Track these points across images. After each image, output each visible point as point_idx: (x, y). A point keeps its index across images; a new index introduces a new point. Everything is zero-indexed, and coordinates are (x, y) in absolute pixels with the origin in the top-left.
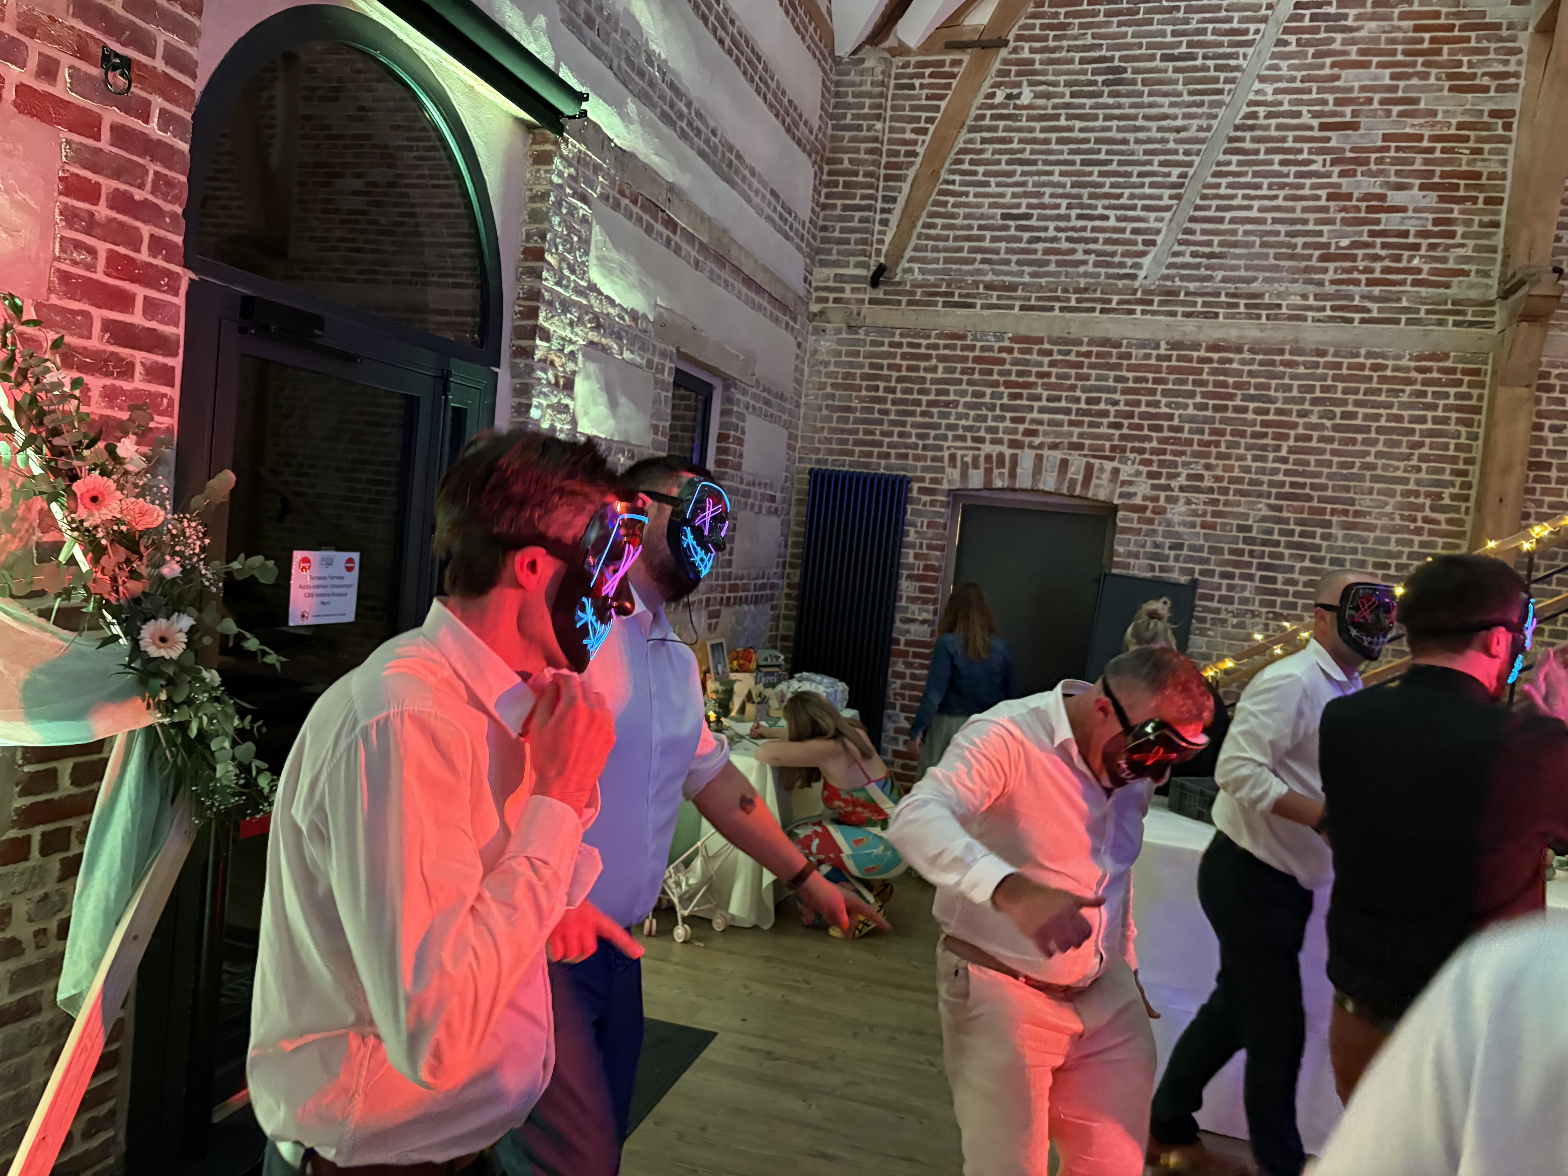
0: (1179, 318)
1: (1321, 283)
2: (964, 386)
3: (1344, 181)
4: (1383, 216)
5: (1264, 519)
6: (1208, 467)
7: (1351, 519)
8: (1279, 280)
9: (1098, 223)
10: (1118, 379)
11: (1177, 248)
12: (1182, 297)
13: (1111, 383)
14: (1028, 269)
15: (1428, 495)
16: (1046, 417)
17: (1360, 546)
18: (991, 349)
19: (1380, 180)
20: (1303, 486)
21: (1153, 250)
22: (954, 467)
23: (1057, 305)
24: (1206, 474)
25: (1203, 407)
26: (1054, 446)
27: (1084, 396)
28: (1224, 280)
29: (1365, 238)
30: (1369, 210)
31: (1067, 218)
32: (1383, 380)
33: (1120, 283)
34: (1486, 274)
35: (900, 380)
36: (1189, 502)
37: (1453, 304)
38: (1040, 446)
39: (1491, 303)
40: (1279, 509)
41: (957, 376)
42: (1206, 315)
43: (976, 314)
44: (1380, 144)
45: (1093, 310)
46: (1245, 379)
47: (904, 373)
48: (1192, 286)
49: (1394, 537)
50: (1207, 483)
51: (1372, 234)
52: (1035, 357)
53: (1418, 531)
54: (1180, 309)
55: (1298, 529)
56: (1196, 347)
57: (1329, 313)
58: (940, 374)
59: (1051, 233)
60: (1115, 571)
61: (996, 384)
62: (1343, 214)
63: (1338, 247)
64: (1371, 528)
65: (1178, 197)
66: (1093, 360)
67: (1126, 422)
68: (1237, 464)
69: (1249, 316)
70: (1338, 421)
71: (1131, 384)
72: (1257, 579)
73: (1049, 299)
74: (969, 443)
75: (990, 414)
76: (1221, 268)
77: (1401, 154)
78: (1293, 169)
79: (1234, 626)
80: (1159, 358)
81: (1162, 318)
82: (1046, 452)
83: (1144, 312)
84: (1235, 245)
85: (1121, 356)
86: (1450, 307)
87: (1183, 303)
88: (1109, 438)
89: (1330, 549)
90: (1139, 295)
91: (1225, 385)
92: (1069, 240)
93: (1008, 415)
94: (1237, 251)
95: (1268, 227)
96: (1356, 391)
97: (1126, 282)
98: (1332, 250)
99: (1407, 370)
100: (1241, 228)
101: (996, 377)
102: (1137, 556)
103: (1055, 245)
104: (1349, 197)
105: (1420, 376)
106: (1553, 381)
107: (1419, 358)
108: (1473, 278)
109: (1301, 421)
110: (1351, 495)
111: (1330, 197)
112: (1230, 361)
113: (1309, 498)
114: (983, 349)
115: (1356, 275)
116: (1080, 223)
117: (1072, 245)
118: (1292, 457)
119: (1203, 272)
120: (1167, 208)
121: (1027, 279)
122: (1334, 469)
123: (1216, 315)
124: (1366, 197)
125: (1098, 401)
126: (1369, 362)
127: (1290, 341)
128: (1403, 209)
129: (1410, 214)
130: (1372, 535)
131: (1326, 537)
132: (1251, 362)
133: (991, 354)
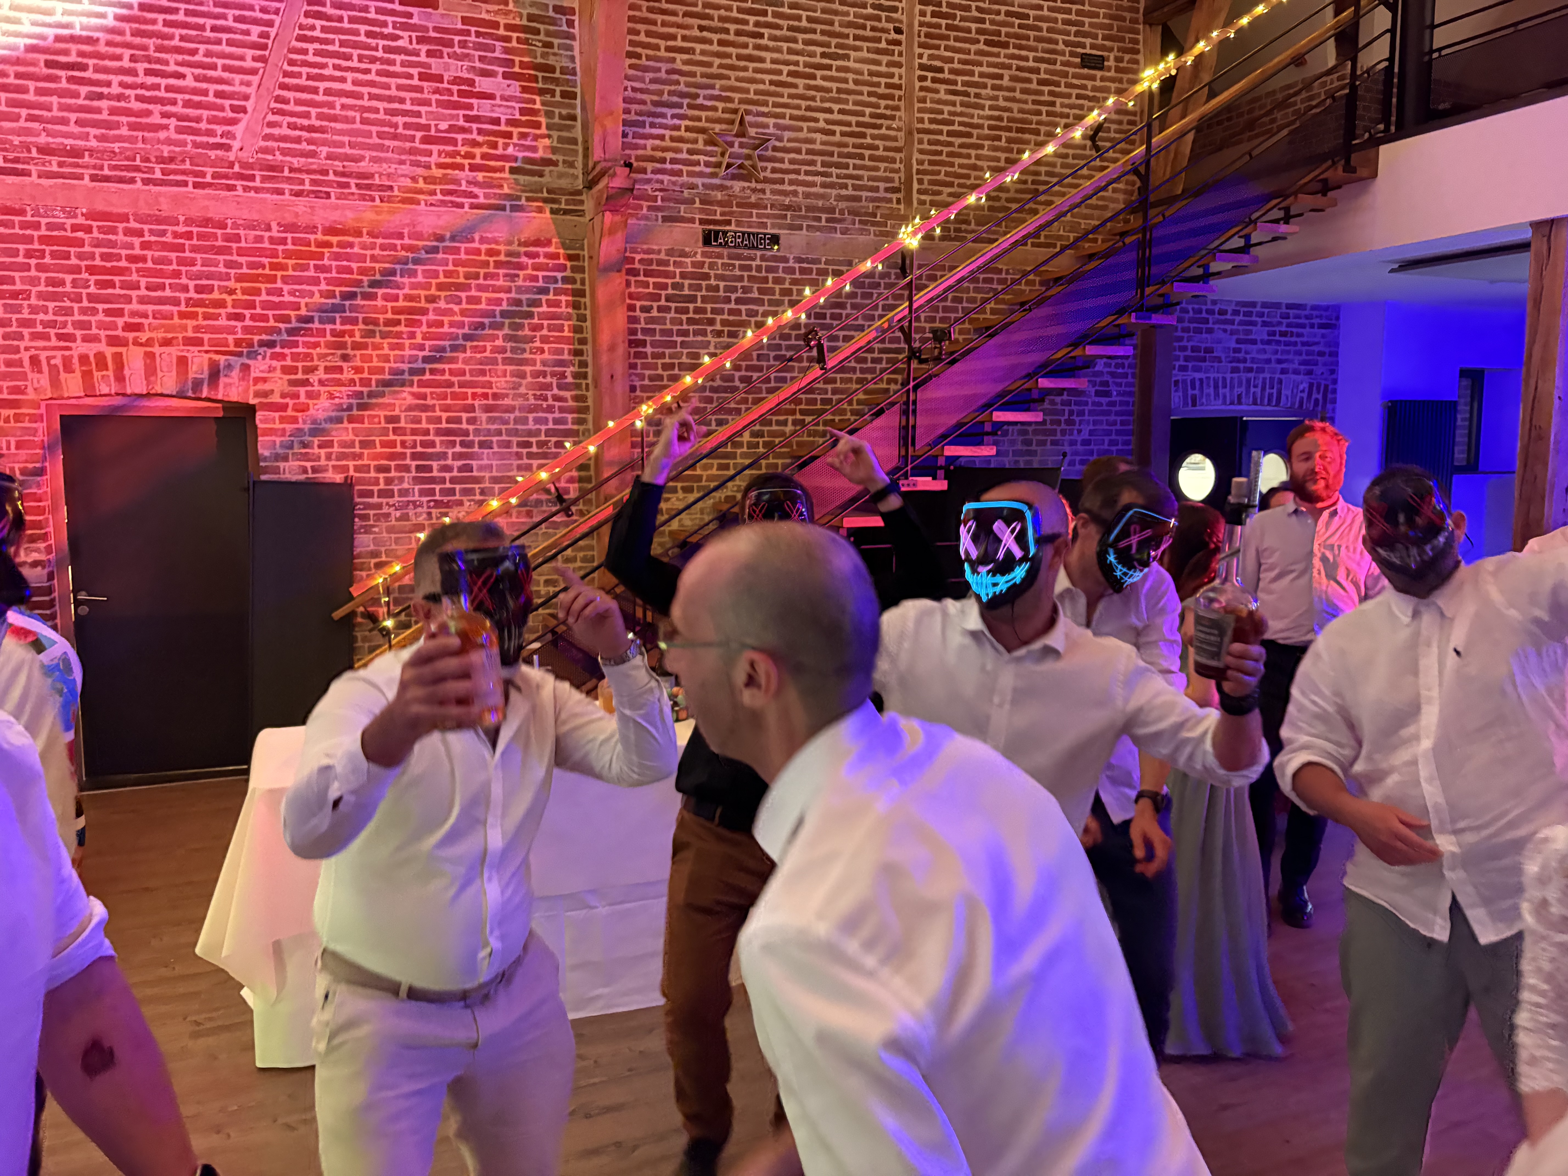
0: (287, 196)
1: (428, 167)
2: (33, 273)
3: (432, 61)
4: (474, 101)
5: (410, 408)
6: (345, 358)
7: (491, 402)
8: (386, 160)
9: (172, 81)
10: (229, 265)
11: (271, 118)
12: (286, 173)
13: (222, 269)
14: (93, 131)
15: (553, 374)
16: (150, 308)
17: (503, 427)
18: (62, 227)
19: (466, 64)
20: (443, 372)
21: (245, 118)
22: (40, 371)
23: (138, 176)
24: (345, 365)
25: (331, 295)
26: (166, 343)
27: (191, 284)
28: (329, 157)
29: (461, 123)
30: (461, 93)
31: (133, 72)
32: (498, 265)
33: (213, 154)
34: (571, 165)
36: (331, 396)
37: (548, 192)
38: (149, 342)
39: (579, 193)
40: (424, 397)
41: (21, 259)
42: (317, 194)
43: (32, 183)
44: (460, 26)
45: (185, 184)
46: (368, 264)
48: (296, 162)
49: (531, 416)
50: (347, 375)
51: (467, 118)
52: (121, 237)
53: (550, 410)
54: (286, 186)
55: (445, 415)
56: (313, 229)
57: (439, 197)
59: (115, 90)
60: (264, 477)
61: (77, 270)
62: (437, 96)
63: (438, 131)
64: (510, 409)
65: (263, 59)
66: (195, 242)
67: (247, 313)
68: (374, 353)
69: (363, 198)
70: (464, 306)
71: (245, 270)
72: (413, 469)
73: (127, 168)
74: (54, 342)
75: (76, 306)
76: (325, 143)
77: (481, 40)
78: (382, 43)
79: (397, 520)
80: (272, 240)
81: (268, 196)
82: (157, 350)
83: (246, 189)
84: (334, 119)
85: (228, 238)
86: (545, 195)
87: (289, 180)
88: (232, 331)
89: (477, 432)
90: (237, 168)
91: (350, 271)
92: (139, 98)
93: (100, 307)
94: (338, 126)
95: (366, 103)
96: (476, 276)
97: (219, 152)
98: (433, 133)
99: (518, 255)
100: (339, 101)
101: (74, 261)
102: (285, 459)
103: (123, 104)
104: (439, 79)
105: (530, 262)
106: (637, 265)
107: (526, 244)
108: (561, 168)
109: (431, 306)
110: (487, 378)
111: (423, 77)
112: (351, 245)
113: (450, 385)
114: (50, 227)
115: (459, 160)
116: (151, 80)
117: (145, 106)
118: (428, 343)
119: (304, 146)
120: (253, 72)
121: (93, 143)
122: (468, 354)
123: (328, 195)
124: (457, 81)
125: (210, 289)
126: (484, 247)
127: (408, 225)
128: (491, 97)
129: (498, 101)
130: (512, 416)
131: (472, 421)
132: (373, 247)
133: (63, 233)
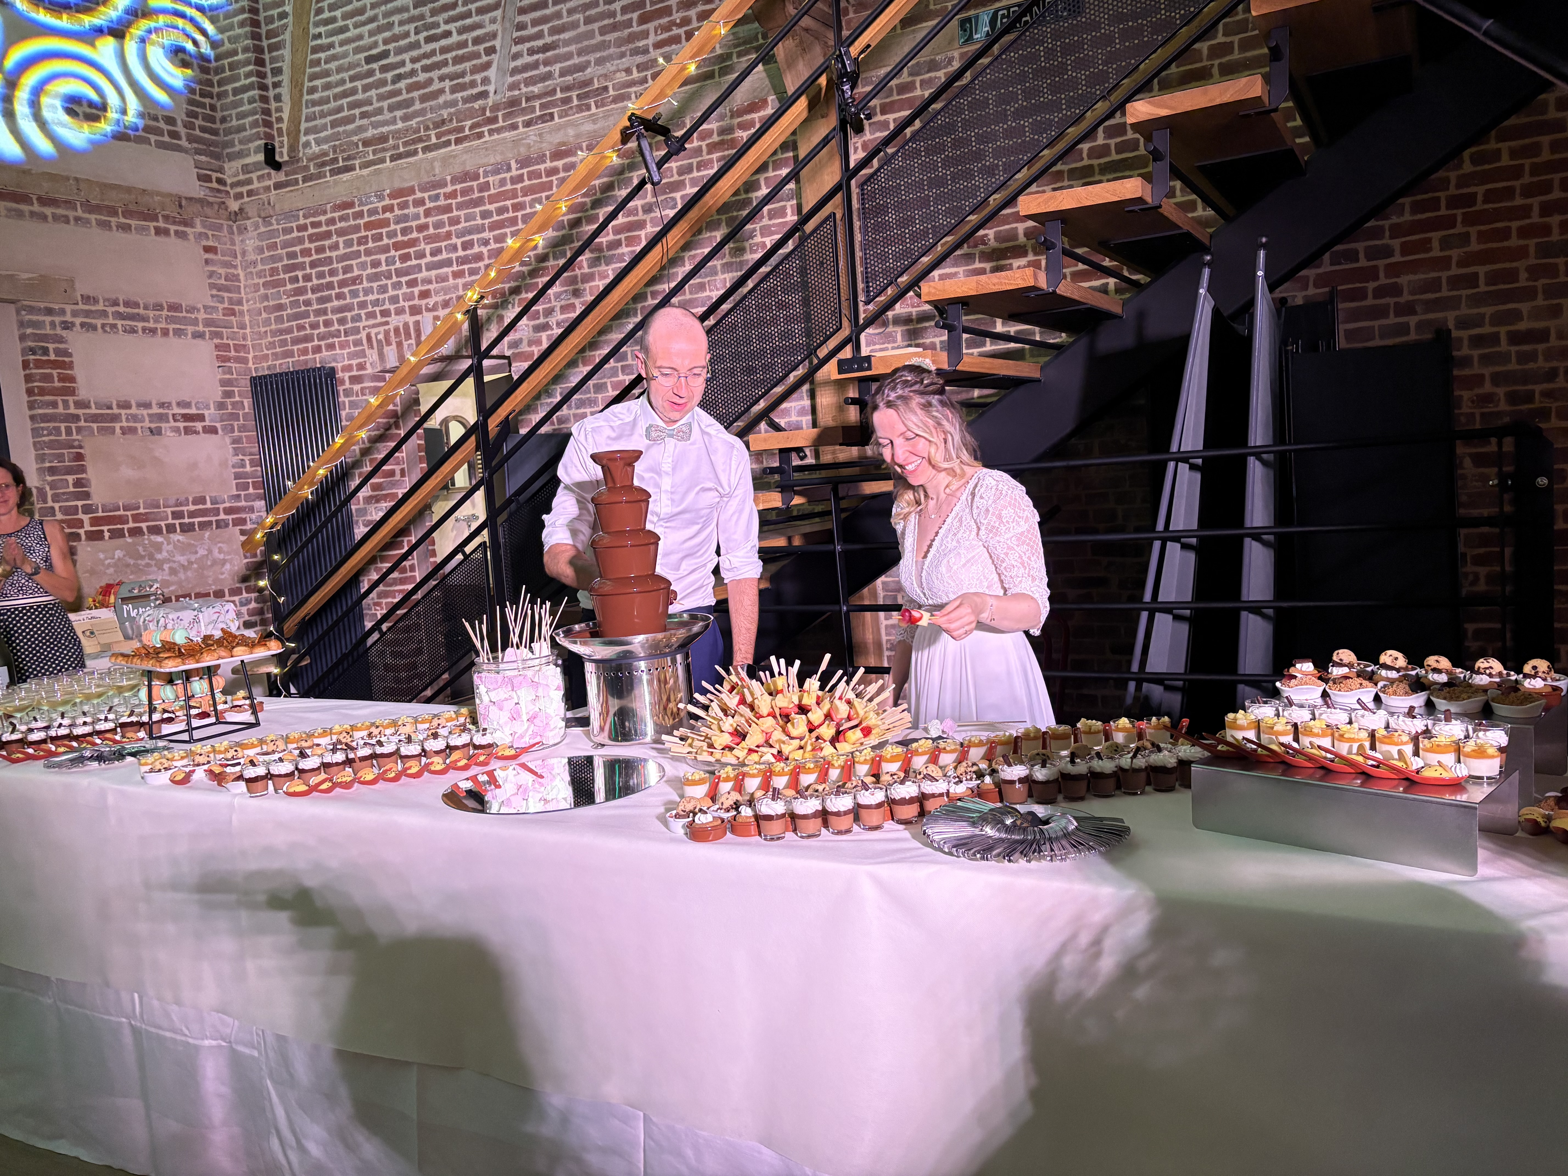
2: (363, 258)
6: (577, 294)
9: (444, 42)
10: (485, 215)
11: (515, 49)
12: (523, 105)
14: (398, 113)
18: (376, 211)
21: (495, 57)
22: (372, 348)
23: (421, 146)
24: (577, 302)
26: (446, 304)
27: (459, 242)
28: (560, 74)
31: (418, 45)
33: (473, 106)
35: (313, 265)
38: (434, 308)
41: (355, 248)
42: (543, 119)
43: (357, 176)
45: (450, 143)
47: (315, 257)
48: (532, 90)
52: (411, 210)
54: (522, 119)
58: (342, 251)
59: (409, 67)
66: (459, 199)
69: (580, 109)
71: (496, 218)
73: (414, 142)
74: (380, 319)
75: (389, 282)
76: (556, 60)
80: (513, 180)
81: (507, 134)
82: (440, 313)
83: (490, 133)
84: (563, 29)
85: (481, 188)
87: (524, 111)
90: (488, 114)
92: (424, 69)
93: (403, 280)
94: (566, 36)
96: (689, 169)
97: (480, 102)
98: (648, 8)
99: (731, 130)
101: (386, 241)
105: (745, 134)
107: (739, 113)
114: (370, 213)
115: (676, 31)
116: (429, 47)
117: (428, 75)
119: (543, 69)
121: (396, 125)
123: (552, 117)
125: (472, 244)
133: (378, 217)
